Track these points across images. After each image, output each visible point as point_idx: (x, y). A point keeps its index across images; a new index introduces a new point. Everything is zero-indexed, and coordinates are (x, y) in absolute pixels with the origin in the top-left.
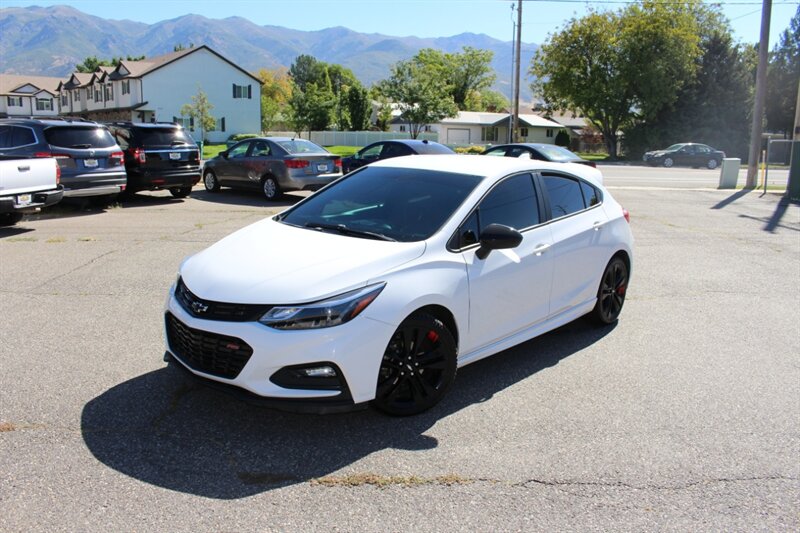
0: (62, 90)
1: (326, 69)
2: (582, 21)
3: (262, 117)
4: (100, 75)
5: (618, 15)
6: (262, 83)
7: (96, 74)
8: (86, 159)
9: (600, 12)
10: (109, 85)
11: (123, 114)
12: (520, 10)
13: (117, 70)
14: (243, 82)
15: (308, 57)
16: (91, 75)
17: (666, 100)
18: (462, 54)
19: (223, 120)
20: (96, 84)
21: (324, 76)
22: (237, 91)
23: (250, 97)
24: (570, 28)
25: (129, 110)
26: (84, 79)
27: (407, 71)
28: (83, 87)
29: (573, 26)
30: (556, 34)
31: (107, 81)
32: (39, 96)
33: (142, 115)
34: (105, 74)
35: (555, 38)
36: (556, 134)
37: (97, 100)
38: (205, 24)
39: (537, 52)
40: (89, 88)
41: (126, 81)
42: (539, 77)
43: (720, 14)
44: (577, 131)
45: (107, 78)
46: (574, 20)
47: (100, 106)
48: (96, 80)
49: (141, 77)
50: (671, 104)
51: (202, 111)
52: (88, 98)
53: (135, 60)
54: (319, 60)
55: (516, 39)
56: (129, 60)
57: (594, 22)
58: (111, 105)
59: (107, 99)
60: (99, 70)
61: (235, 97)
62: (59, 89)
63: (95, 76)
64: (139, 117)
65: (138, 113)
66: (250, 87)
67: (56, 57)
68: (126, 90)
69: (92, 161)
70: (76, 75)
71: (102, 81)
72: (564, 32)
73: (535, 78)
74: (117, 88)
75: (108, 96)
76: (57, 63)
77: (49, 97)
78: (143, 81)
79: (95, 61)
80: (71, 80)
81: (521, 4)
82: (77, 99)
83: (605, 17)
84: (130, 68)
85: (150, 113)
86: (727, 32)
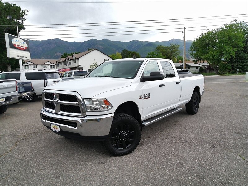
0: (57, 63)
2: (205, 34)
4: (67, 58)
5: (216, 30)
6: (112, 58)
9: (211, 31)
12: (185, 33)
13: (72, 57)
15: (126, 50)
16: (65, 58)
18: (170, 46)
20: (66, 61)
21: (130, 55)
24: (201, 36)
25: (76, 67)
26: (63, 59)
28: (63, 62)
29: (202, 35)
30: (197, 38)
31: (69, 60)
32: (51, 65)
34: (69, 58)
35: (197, 40)
36: (199, 68)
37: (67, 65)
38: (97, 42)
41: (75, 60)
42: (193, 51)
44: (206, 67)
45: (70, 59)
46: (203, 34)
47: (68, 67)
50: (234, 56)
51: (95, 67)
52: (64, 65)
53: (77, 53)
54: (129, 50)
55: (184, 40)
57: (209, 33)
58: (71, 66)
62: (56, 63)
63: (66, 59)
65: (78, 68)
66: (109, 60)
67: (55, 53)
68: (75, 62)
70: (61, 58)
71: (68, 60)
72: (199, 38)
73: (191, 52)
74: (72, 62)
75: (70, 64)
76: (56, 55)
77: (54, 65)
78: (79, 59)
79: (67, 54)
80: (60, 60)
81: (185, 31)
82: (62, 65)
83: (212, 32)
84: (76, 56)
85: (81, 68)
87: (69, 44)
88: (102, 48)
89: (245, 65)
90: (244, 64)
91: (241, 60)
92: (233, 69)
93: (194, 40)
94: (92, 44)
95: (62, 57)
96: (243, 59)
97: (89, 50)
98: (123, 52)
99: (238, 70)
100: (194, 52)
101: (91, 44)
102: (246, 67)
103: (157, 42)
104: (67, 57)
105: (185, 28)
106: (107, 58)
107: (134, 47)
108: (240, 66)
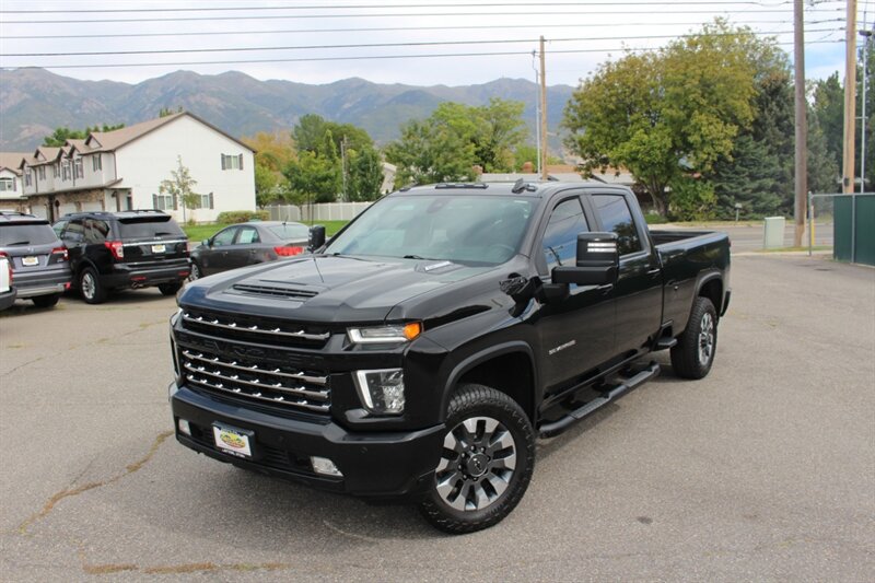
0: (25, 168)
1: (329, 133)
2: (618, 65)
3: (257, 192)
4: (67, 150)
5: (659, 55)
6: (254, 151)
7: (64, 148)
9: (639, 54)
10: (78, 160)
11: (94, 195)
12: (542, 57)
13: (87, 143)
16: (58, 150)
17: (722, 149)
18: (489, 105)
19: (211, 194)
20: (63, 160)
21: (328, 138)
22: (226, 161)
23: (241, 168)
24: (605, 72)
25: (102, 189)
26: (50, 154)
27: (419, 131)
28: (50, 164)
29: (608, 70)
30: (588, 80)
31: (75, 157)
32: (1, 175)
33: (116, 193)
34: (73, 149)
35: (588, 86)
37: (65, 178)
38: (197, 82)
39: (570, 102)
40: (56, 164)
41: (97, 156)
42: (574, 130)
43: (776, 49)
45: (76, 153)
46: (609, 64)
47: (68, 185)
48: (64, 155)
49: (114, 150)
50: (727, 153)
51: (183, 186)
52: (55, 176)
53: (113, 129)
54: (328, 119)
55: (540, 82)
56: (106, 128)
57: (632, 64)
58: (81, 184)
59: (76, 176)
61: (224, 168)
62: (22, 167)
63: (61, 152)
64: (113, 196)
65: (111, 193)
66: (241, 157)
67: (23, 126)
68: (98, 166)
70: (41, 149)
71: (70, 156)
72: (597, 78)
73: (569, 131)
74: (88, 164)
75: (78, 172)
76: (26, 133)
77: (12, 176)
78: (117, 154)
79: (66, 131)
80: (36, 156)
81: (542, 52)
82: (43, 177)
83: (644, 59)
84: (104, 140)
85: (126, 189)
86: (786, 69)
87: (81, 89)
88: (219, 109)
89: (760, 189)
90: (755, 185)
91: (746, 166)
92: (721, 202)
93: (579, 88)
94: (180, 90)
95: (49, 143)
96: (754, 165)
97: (162, 115)
98: (304, 128)
99: (738, 205)
100: (582, 134)
101: (174, 91)
102: (764, 193)
103: (441, 88)
104: (67, 144)
105: (543, 40)
106: (233, 150)
107: (347, 106)
108: (744, 190)
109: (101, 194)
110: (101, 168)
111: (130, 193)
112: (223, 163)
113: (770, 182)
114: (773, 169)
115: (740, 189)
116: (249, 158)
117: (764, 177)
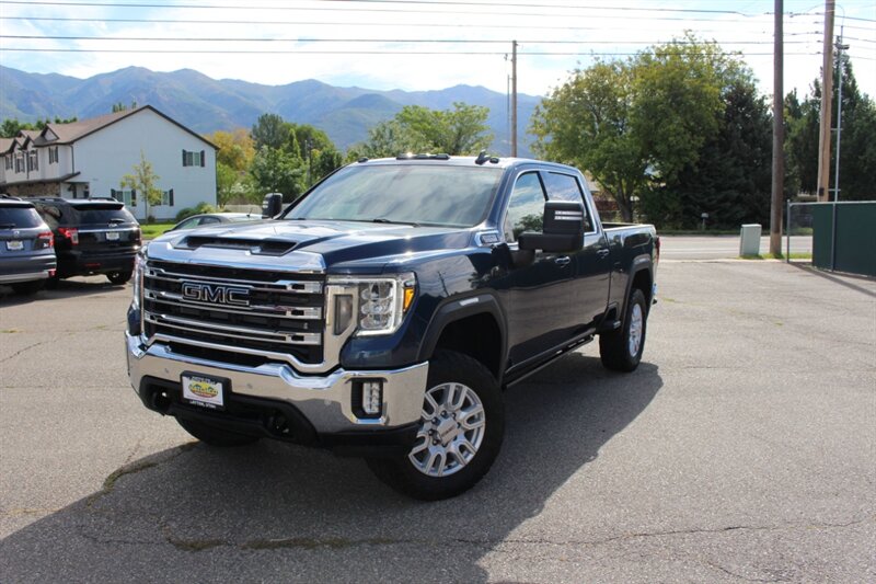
1: (293, 132)
2: (587, 72)
3: (218, 189)
4: (21, 141)
5: (627, 64)
6: (217, 148)
7: (18, 139)
8: (10, 240)
9: (608, 61)
10: (33, 152)
11: (49, 187)
12: (514, 61)
13: (43, 135)
14: (195, 147)
15: (273, 117)
16: (11, 141)
17: (688, 159)
18: (453, 110)
19: (171, 191)
20: (17, 151)
21: (291, 138)
22: (187, 158)
23: (203, 165)
24: (574, 79)
25: (57, 182)
27: (387, 132)
28: (2, 155)
29: (577, 78)
30: (557, 88)
31: (30, 148)
33: (73, 188)
34: (28, 140)
35: (557, 93)
37: (18, 170)
38: (150, 78)
39: (537, 108)
40: (9, 156)
41: (53, 148)
42: (541, 135)
43: (742, 62)
45: (31, 144)
46: (578, 71)
47: (21, 177)
48: (18, 146)
49: (72, 142)
50: (693, 164)
51: (145, 182)
52: (7, 168)
53: (66, 122)
54: (286, 120)
55: (511, 92)
56: (58, 122)
57: (601, 71)
58: (35, 176)
59: (30, 168)
60: (20, 135)
61: (185, 165)
63: (15, 143)
64: (69, 190)
65: (68, 186)
66: (203, 153)
68: (54, 158)
69: (16, 243)
71: (25, 147)
72: (566, 85)
73: (536, 138)
74: (44, 155)
75: (32, 166)
78: (75, 146)
79: (17, 122)
81: (514, 54)
83: (613, 67)
84: (59, 132)
85: (84, 183)
86: (751, 82)
87: (28, 82)
89: (726, 199)
90: (720, 196)
91: (712, 177)
92: (686, 211)
93: (547, 95)
96: (721, 176)
97: (115, 111)
98: (262, 126)
99: (704, 215)
100: (548, 139)
101: (127, 86)
102: (728, 204)
105: (515, 43)
107: (303, 107)
108: (710, 201)
109: (57, 187)
110: (57, 161)
111: (87, 187)
112: (184, 159)
113: (734, 194)
114: (738, 181)
115: (706, 200)
116: (210, 155)
117: (730, 188)
